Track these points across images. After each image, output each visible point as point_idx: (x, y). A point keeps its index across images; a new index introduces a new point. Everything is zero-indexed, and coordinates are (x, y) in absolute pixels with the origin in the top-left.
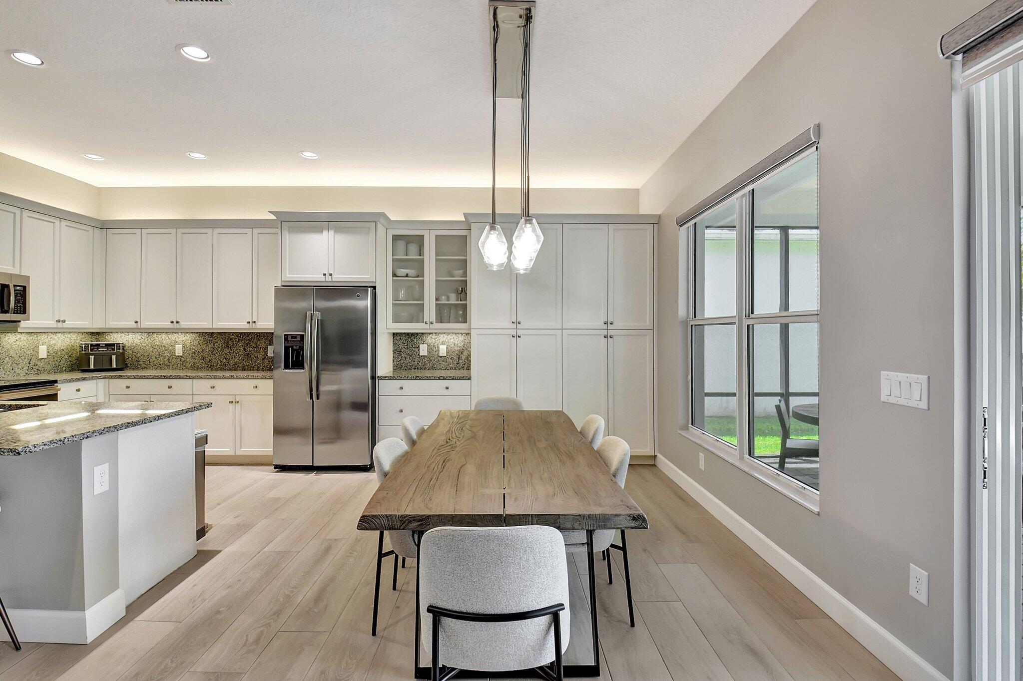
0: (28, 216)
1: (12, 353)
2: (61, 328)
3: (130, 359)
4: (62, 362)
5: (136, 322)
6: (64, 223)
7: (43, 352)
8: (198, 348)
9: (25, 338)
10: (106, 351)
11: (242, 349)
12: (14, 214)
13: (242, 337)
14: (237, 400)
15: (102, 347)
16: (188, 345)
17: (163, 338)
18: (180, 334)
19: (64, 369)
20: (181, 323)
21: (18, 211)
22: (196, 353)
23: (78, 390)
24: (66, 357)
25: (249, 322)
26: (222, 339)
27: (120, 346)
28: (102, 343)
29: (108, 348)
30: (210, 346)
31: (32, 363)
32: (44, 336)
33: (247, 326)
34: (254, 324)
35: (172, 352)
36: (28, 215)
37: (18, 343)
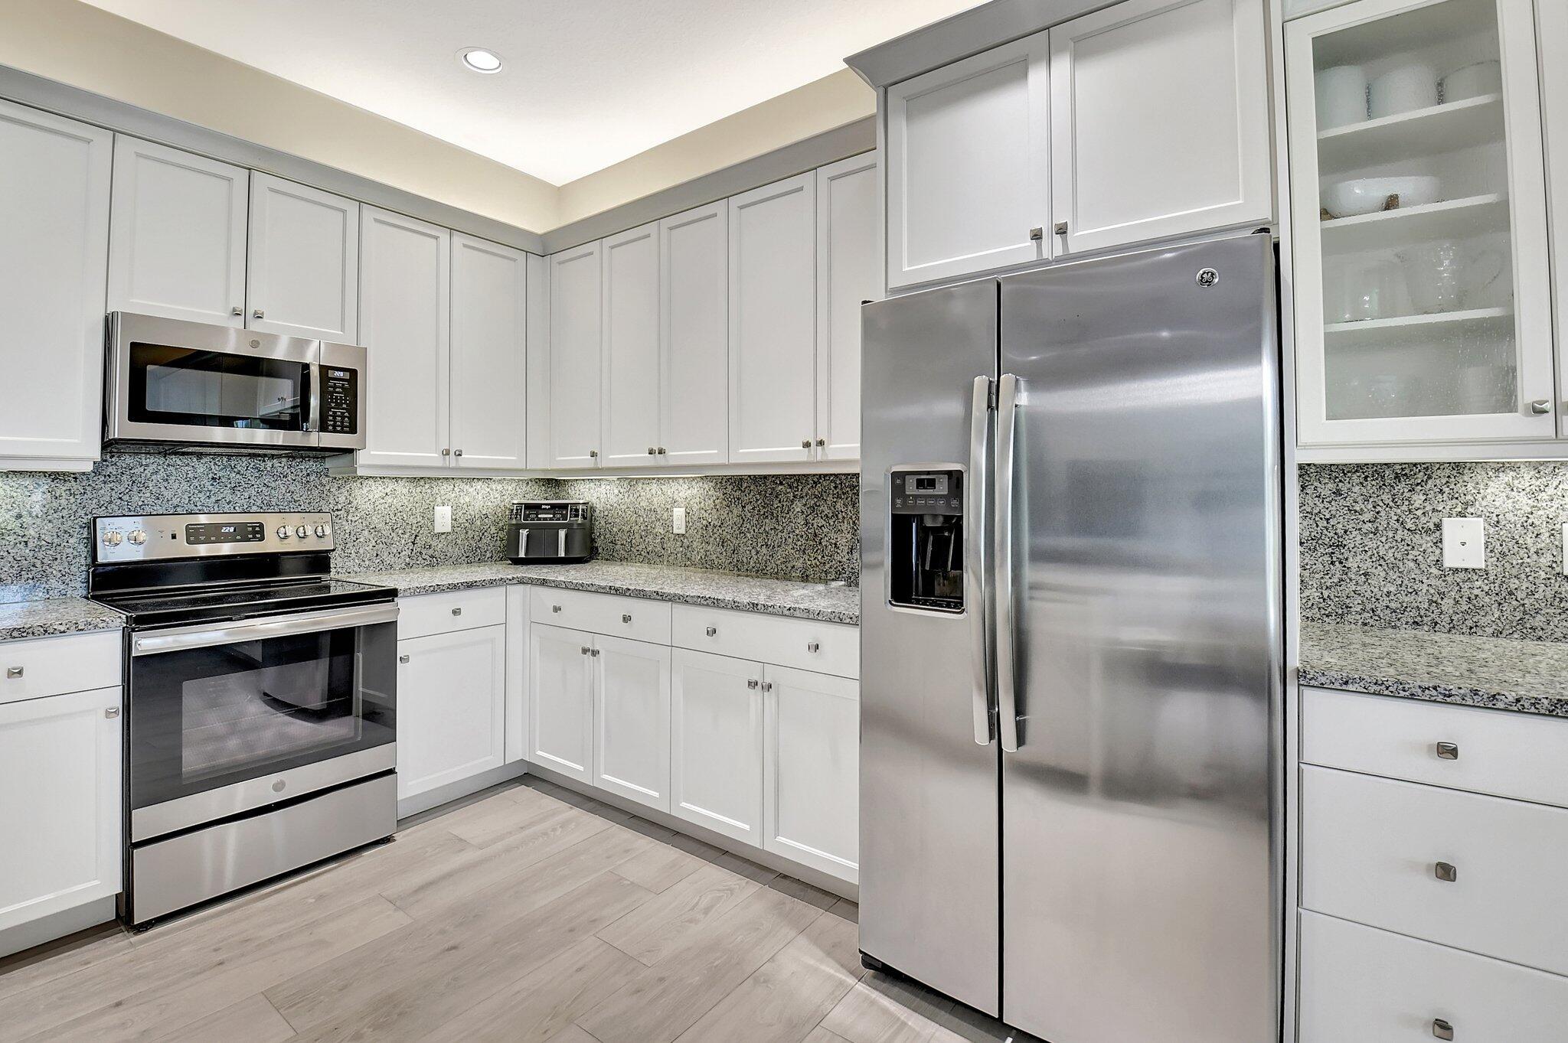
0: (376, 220)
1: (375, 520)
2: (453, 469)
3: (602, 537)
4: (484, 541)
5: (593, 455)
6: (459, 240)
7: (443, 518)
8: (713, 518)
9: (405, 491)
10: (551, 519)
11: (801, 520)
12: (344, 212)
13: (800, 488)
14: (768, 680)
15: (546, 511)
16: (696, 508)
17: (653, 491)
18: (681, 481)
19: (488, 555)
20: (670, 453)
21: (352, 208)
22: (710, 529)
23: (456, 612)
24: (493, 530)
25: (807, 445)
26: (760, 494)
27: (577, 510)
28: (546, 502)
29: (554, 514)
30: (735, 512)
31: (420, 542)
32: (445, 487)
33: (803, 455)
34: (819, 448)
35: (668, 525)
36: (378, 217)
37: (389, 500)
